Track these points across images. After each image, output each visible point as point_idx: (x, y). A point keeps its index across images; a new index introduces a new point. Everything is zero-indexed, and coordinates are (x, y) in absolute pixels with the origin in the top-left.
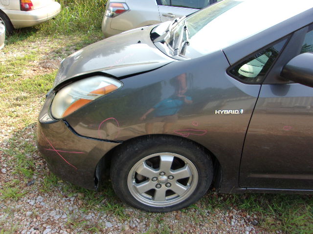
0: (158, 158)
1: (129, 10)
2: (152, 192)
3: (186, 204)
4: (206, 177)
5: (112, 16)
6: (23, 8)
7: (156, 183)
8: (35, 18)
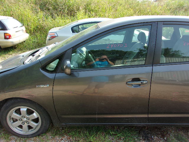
0: (20, 109)
1: (57, 36)
2: (21, 127)
3: (39, 133)
4: (44, 118)
5: (49, 40)
6: (5, 38)
7: (22, 122)
8: (12, 42)
